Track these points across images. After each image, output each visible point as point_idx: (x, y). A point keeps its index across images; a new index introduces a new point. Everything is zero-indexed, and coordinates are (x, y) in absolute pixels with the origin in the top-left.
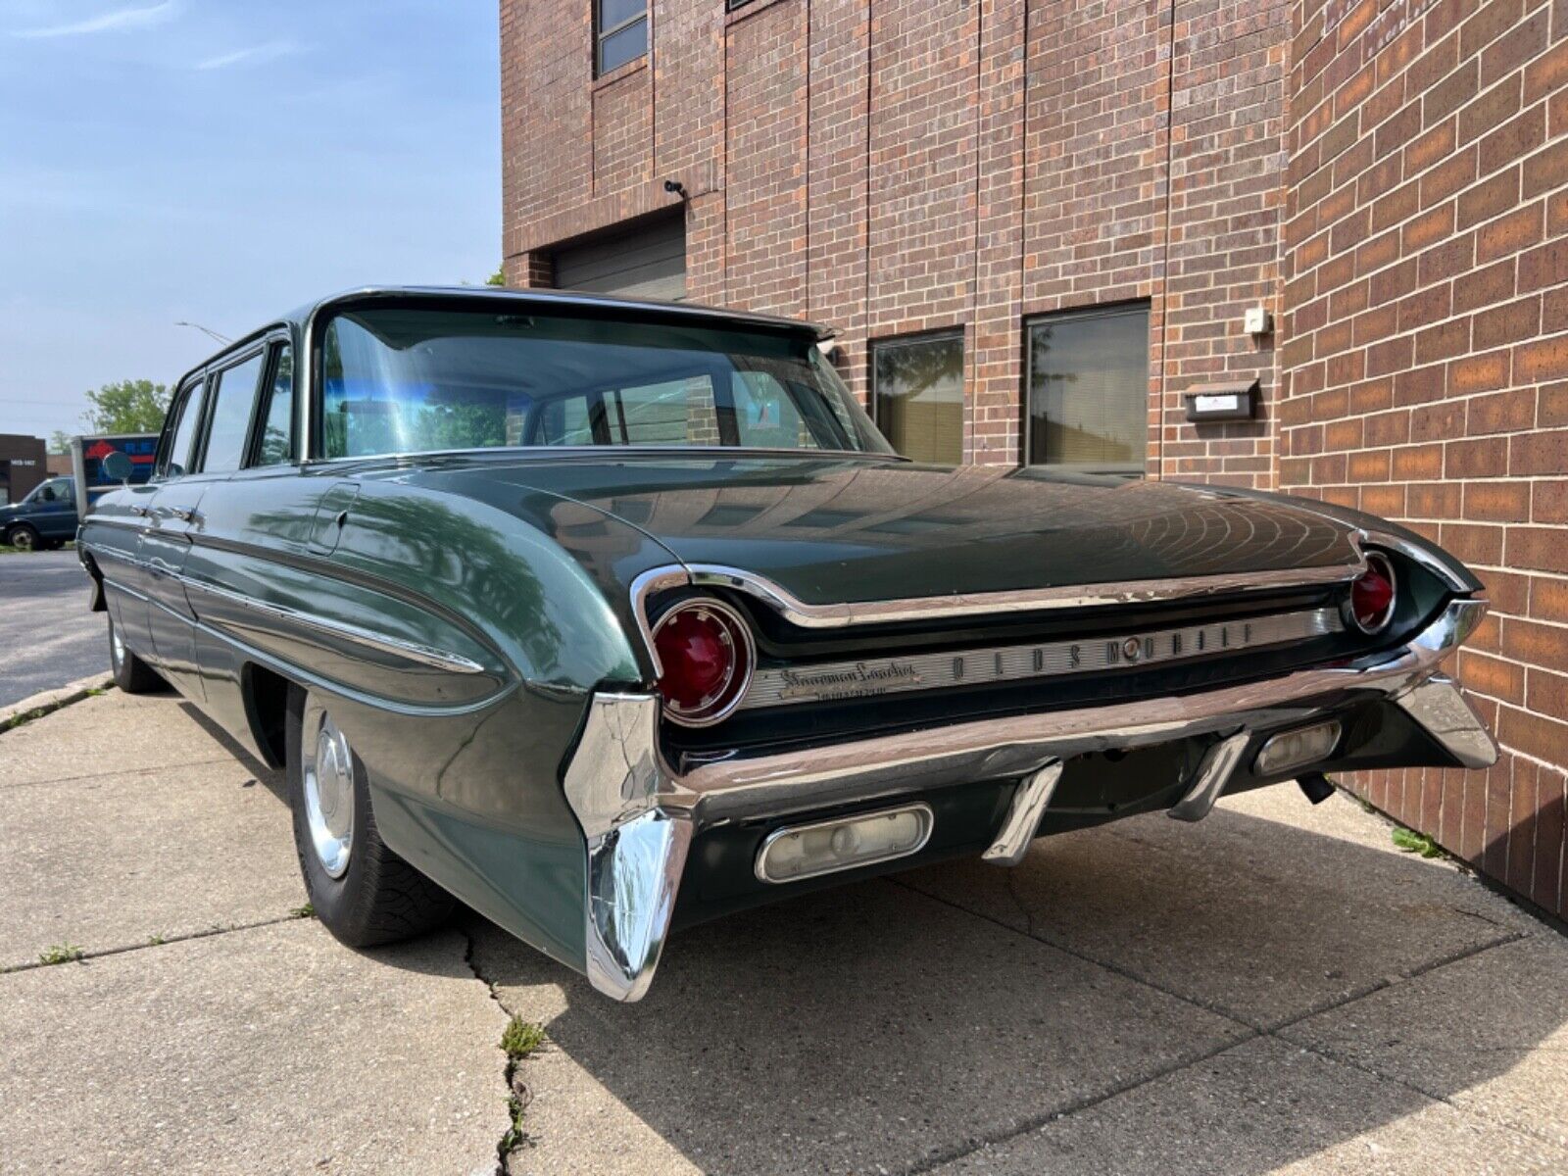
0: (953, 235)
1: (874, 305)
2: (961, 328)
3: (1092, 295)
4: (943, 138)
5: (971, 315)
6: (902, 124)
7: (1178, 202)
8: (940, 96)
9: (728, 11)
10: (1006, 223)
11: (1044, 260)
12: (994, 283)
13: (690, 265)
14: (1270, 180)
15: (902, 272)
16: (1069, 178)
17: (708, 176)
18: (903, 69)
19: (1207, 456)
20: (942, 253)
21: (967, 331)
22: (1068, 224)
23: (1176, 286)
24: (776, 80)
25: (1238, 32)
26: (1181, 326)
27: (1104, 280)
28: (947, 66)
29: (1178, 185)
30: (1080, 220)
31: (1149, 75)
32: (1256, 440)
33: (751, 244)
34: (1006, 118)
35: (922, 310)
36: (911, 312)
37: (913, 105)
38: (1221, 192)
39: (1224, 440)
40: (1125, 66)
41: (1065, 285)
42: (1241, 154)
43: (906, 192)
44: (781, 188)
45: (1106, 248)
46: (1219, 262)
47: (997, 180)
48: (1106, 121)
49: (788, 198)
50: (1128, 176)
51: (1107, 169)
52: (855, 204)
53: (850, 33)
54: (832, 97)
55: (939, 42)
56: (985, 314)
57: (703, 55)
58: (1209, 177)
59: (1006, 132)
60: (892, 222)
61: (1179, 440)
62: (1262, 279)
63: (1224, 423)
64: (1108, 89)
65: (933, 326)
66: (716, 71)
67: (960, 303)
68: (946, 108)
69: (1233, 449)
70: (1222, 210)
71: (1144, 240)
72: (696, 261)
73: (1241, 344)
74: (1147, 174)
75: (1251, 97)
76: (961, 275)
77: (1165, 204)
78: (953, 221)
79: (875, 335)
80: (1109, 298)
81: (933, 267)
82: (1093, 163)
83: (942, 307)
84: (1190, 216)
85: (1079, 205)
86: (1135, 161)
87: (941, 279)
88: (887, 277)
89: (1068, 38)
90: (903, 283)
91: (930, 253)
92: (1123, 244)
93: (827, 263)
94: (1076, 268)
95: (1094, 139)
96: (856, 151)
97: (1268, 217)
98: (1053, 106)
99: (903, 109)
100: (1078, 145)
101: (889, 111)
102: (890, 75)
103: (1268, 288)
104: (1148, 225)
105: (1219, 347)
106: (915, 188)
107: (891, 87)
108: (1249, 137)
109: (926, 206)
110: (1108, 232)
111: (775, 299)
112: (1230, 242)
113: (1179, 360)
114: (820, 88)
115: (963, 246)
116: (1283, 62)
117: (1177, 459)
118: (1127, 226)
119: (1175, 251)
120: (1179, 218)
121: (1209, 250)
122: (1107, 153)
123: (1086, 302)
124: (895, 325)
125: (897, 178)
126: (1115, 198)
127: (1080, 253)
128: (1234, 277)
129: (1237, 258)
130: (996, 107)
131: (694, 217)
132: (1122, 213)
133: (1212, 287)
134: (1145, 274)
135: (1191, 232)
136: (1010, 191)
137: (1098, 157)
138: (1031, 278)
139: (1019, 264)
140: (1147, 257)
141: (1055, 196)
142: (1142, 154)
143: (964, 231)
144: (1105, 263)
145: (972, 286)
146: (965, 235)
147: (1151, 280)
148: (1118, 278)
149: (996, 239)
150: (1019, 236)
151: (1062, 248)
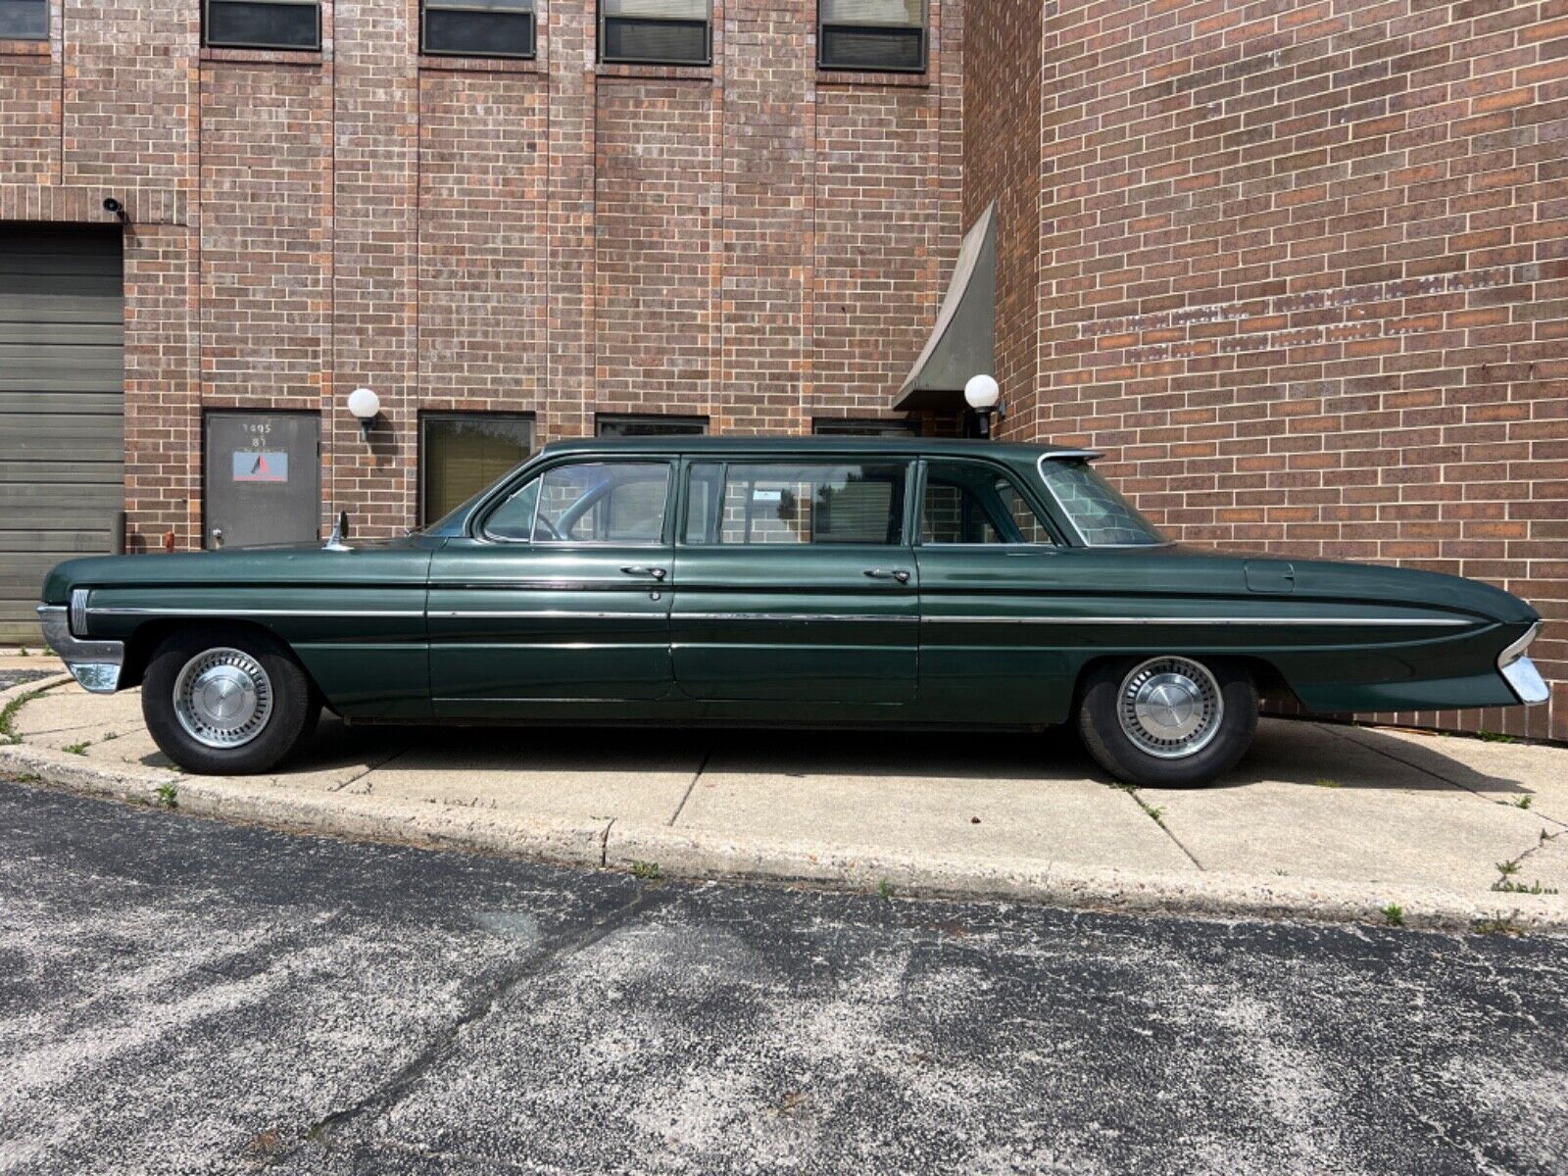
0: (521, 335)
1: (426, 380)
2: (531, 415)
3: (659, 407)
4: (507, 252)
5: (542, 406)
6: (459, 228)
7: (728, 353)
8: (504, 216)
9: (202, 44)
10: (577, 337)
11: (614, 373)
12: (565, 383)
13: (132, 292)
14: (795, 354)
15: (460, 356)
16: (637, 316)
17: (168, 207)
18: (460, 181)
20: (508, 347)
21: (538, 418)
22: (637, 350)
23: (727, 411)
24: (282, 138)
25: (771, 250)
27: (669, 398)
28: (512, 194)
29: (727, 341)
30: (647, 350)
31: (705, 259)
33: (243, 292)
34: (575, 254)
35: (486, 393)
36: (472, 392)
37: (472, 216)
38: (761, 353)
40: (685, 246)
41: (636, 397)
42: (773, 331)
43: (464, 287)
44: (290, 246)
45: (671, 375)
46: (760, 400)
47: (566, 301)
48: (668, 281)
49: (303, 259)
50: (690, 328)
51: (670, 316)
52: (400, 284)
53: (392, 129)
54: (367, 178)
55: (503, 171)
56: (556, 407)
57: (158, 75)
58: (751, 342)
59: (575, 265)
60: (449, 310)
62: (790, 416)
64: (670, 258)
65: (500, 409)
66: (181, 98)
67: (530, 394)
68: (511, 228)
70: (761, 365)
71: (704, 375)
72: (142, 291)
74: (704, 328)
75: (780, 296)
76: (530, 371)
77: (717, 353)
78: (520, 323)
79: (427, 406)
80: (674, 412)
81: (497, 358)
82: (659, 310)
83: (507, 394)
84: (738, 365)
85: (646, 339)
86: (694, 317)
87: (506, 370)
88: (441, 358)
89: (634, 209)
90: (462, 367)
91: (495, 347)
92: (683, 375)
93: (360, 331)
94: (645, 385)
95: (659, 292)
96: (401, 238)
97: (794, 377)
98: (621, 257)
99: (461, 215)
100: (644, 292)
101: (443, 212)
102: (444, 181)
104: (706, 363)
106: (476, 287)
107: (445, 193)
108: (779, 323)
109: (489, 305)
110: (672, 363)
111: (280, 353)
112: (768, 388)
114: (350, 166)
115: (532, 347)
116: (802, 280)
118: (688, 362)
119: (727, 387)
120: (729, 365)
121: (752, 390)
122: (670, 305)
123: (655, 412)
124: (453, 402)
125: (453, 274)
126: (677, 340)
127: (648, 374)
128: (770, 412)
129: (772, 400)
130: (565, 242)
131: (140, 245)
132: (684, 352)
133: (755, 416)
134: (704, 399)
135: (738, 376)
136: (580, 313)
137: (662, 306)
138: (603, 385)
139: (591, 372)
140: (705, 387)
141: (624, 326)
142: (699, 312)
143: (532, 335)
144: (670, 386)
145: (542, 382)
146: (533, 338)
147: (709, 405)
148: (682, 398)
149: (565, 348)
150: (590, 350)
151: (631, 367)
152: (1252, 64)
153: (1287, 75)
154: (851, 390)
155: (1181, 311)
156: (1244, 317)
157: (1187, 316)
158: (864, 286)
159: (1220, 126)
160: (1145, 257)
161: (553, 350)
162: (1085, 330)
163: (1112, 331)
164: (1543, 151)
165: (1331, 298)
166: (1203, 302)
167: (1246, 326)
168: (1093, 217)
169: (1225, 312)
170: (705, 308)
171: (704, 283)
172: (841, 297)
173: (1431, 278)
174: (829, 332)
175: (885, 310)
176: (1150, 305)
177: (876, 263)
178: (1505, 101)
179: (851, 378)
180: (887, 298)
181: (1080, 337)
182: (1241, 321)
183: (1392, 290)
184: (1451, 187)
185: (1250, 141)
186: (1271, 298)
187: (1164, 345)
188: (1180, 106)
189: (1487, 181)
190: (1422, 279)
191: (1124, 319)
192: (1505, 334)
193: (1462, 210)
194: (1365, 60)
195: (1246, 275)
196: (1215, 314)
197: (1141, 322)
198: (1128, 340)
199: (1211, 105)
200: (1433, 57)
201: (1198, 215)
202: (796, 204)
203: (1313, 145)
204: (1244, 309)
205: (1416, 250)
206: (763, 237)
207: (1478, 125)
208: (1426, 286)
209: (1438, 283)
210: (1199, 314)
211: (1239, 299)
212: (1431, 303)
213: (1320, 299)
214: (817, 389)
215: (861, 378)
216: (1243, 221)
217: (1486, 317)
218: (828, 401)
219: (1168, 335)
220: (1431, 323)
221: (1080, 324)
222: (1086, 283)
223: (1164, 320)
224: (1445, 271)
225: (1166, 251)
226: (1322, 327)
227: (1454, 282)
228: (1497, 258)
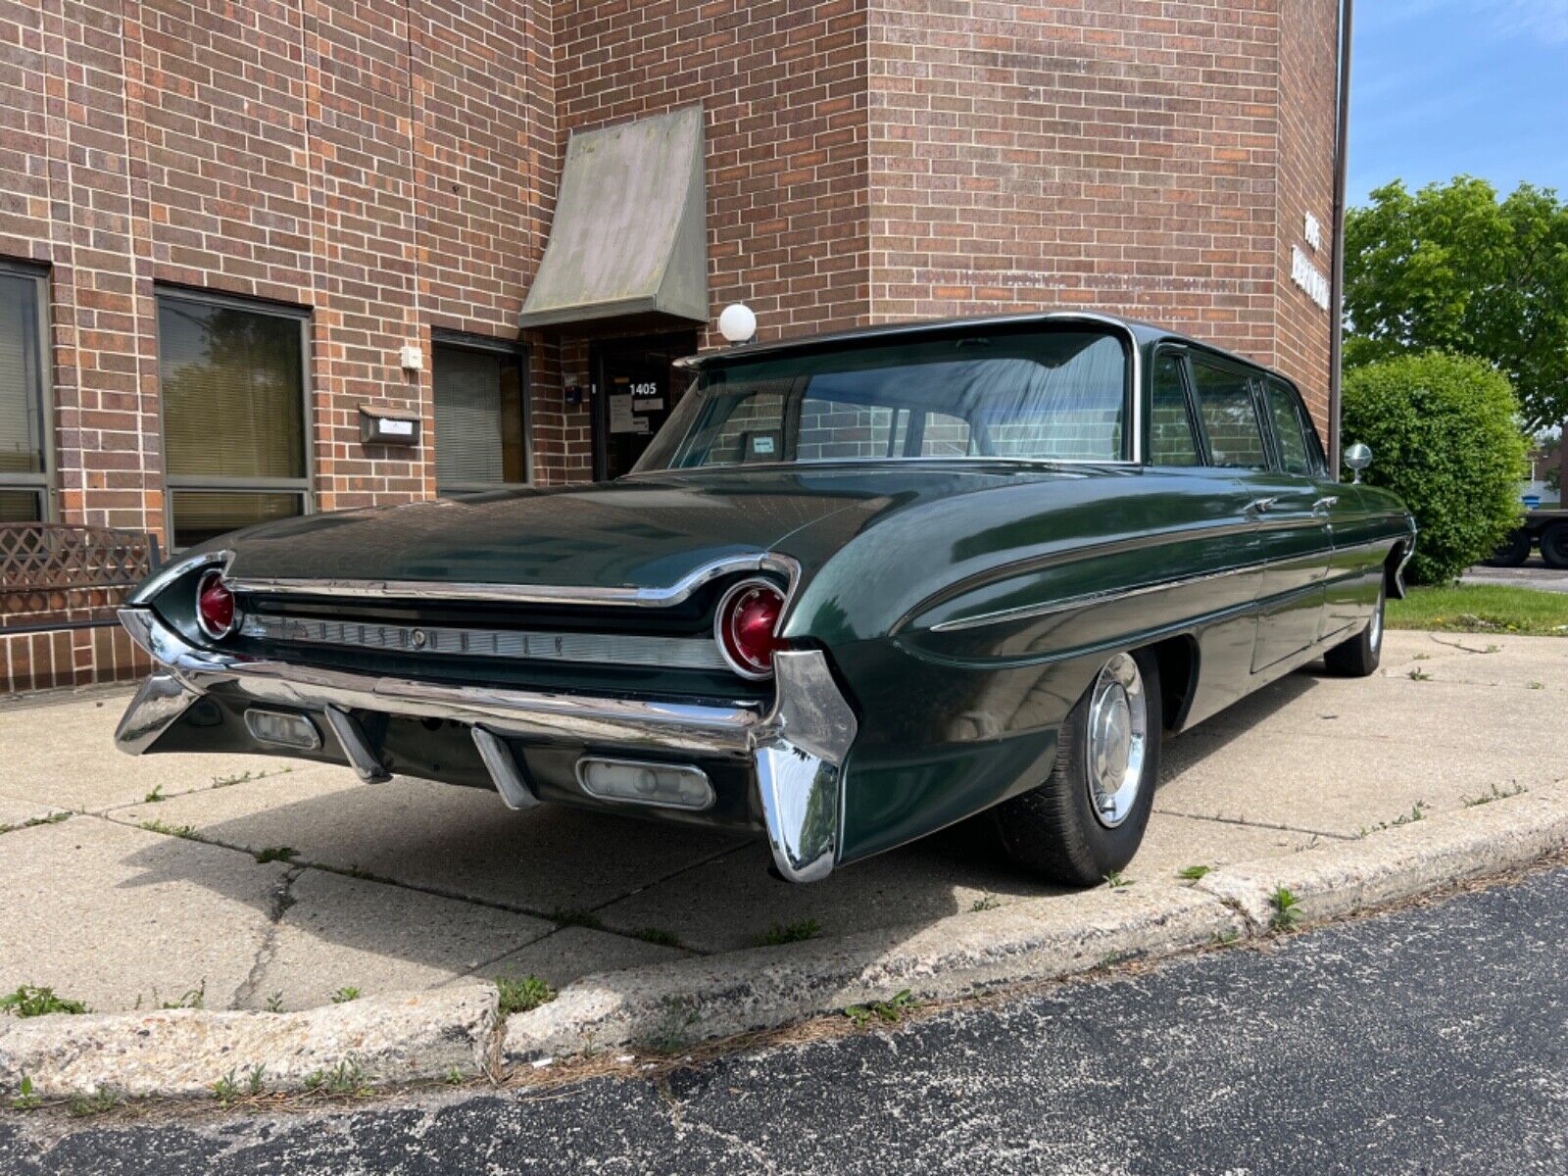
0: (19, 121)
2: (46, 267)
3: (247, 284)
5: (63, 253)
7: (332, 218)
10: (117, 146)
11: (178, 218)
12: (100, 219)
14: (407, 236)
19: (373, 476)
21: (57, 274)
22: (210, 188)
23: (336, 303)
25: (375, 84)
26: (344, 345)
27: (260, 272)
29: (330, 201)
30: (225, 192)
31: (296, 71)
32: (411, 463)
38: (371, 228)
39: (386, 461)
40: (269, 43)
41: (213, 262)
42: (383, 200)
45: (261, 236)
46: (372, 293)
47: (95, 79)
48: (251, 91)
50: (281, 170)
51: (256, 146)
56: (85, 258)
58: (359, 209)
61: (347, 459)
62: (406, 320)
63: (386, 446)
64: (250, 55)
67: (40, 229)
69: (395, 470)
70: (372, 245)
71: (304, 245)
73: (394, 376)
75: (388, 152)
76: (38, 188)
77: (318, 215)
80: (268, 294)
82: (239, 131)
84: (344, 238)
85: (223, 172)
86: (286, 155)
92: (277, 239)
94: (223, 246)
95: (238, 104)
97: (407, 267)
98: (180, 30)
100: (218, 99)
103: (410, 331)
104: (304, 228)
105: (378, 373)
108: (389, 190)
110: (261, 218)
112: (381, 278)
113: (344, 379)
115: (40, 146)
117: (347, 477)
118: (282, 221)
119: (335, 268)
120: (333, 235)
121: (362, 277)
122: (254, 128)
123: (242, 290)
126: (265, 184)
127: (228, 228)
129: (386, 295)
132: (275, 204)
133: (367, 315)
134: (304, 280)
135: (346, 255)
136: (119, 105)
137: (244, 128)
138: (161, 233)
139: (141, 209)
140: (305, 262)
141: (190, 145)
142: (294, 150)
143: (39, 124)
144: (261, 253)
145: (58, 210)
146: (41, 130)
147: (312, 289)
148: (278, 275)
149: (98, 159)
150: (139, 170)
151: (204, 213)
152: (1065, 62)
153: (1091, 84)
154: (469, 295)
155: (1009, 273)
156: (1062, 287)
157: (1015, 279)
158: (475, 165)
159: (1040, 111)
160: (979, 216)
161: (77, 157)
162: (920, 276)
163: (947, 281)
164: (1255, 200)
165: (1127, 282)
166: (1029, 268)
167: (1065, 296)
168: (925, 163)
169: (1046, 280)
170: (302, 146)
171: (296, 107)
172: (451, 172)
173: (1191, 279)
174: (443, 216)
175: (493, 201)
176: (982, 262)
177: (483, 139)
178: (1235, 155)
179: (465, 280)
180: (496, 187)
181: (915, 283)
182: (1060, 291)
183: (1168, 283)
184: (1203, 212)
185: (1065, 131)
186: (1082, 275)
187: (995, 302)
188: (1005, 80)
189: (1223, 213)
190: (1186, 279)
191: (958, 271)
192: (1234, 330)
193: (1209, 231)
194: (1146, 91)
195: (1063, 250)
196: (1038, 281)
197: (975, 278)
198: (962, 293)
199: (1031, 88)
200: (1190, 106)
201: (1022, 187)
202: (397, 29)
203: (1110, 151)
204: (1062, 280)
205: (1182, 255)
206: (365, 63)
207: (1218, 168)
208: (1187, 285)
209: (1195, 284)
210: (1024, 279)
211: (1059, 270)
212: (1192, 299)
213: (1118, 282)
214: (434, 288)
215: (478, 283)
216: (1060, 202)
217: (1224, 315)
218: (447, 307)
219: (999, 293)
220: (1192, 314)
221: (915, 269)
222: (920, 229)
223: (995, 279)
224: (1200, 275)
225: (996, 214)
226: (1120, 306)
227: (1206, 285)
228: (1230, 272)
